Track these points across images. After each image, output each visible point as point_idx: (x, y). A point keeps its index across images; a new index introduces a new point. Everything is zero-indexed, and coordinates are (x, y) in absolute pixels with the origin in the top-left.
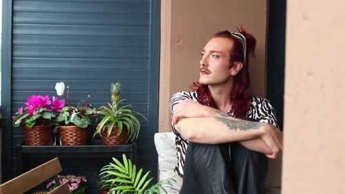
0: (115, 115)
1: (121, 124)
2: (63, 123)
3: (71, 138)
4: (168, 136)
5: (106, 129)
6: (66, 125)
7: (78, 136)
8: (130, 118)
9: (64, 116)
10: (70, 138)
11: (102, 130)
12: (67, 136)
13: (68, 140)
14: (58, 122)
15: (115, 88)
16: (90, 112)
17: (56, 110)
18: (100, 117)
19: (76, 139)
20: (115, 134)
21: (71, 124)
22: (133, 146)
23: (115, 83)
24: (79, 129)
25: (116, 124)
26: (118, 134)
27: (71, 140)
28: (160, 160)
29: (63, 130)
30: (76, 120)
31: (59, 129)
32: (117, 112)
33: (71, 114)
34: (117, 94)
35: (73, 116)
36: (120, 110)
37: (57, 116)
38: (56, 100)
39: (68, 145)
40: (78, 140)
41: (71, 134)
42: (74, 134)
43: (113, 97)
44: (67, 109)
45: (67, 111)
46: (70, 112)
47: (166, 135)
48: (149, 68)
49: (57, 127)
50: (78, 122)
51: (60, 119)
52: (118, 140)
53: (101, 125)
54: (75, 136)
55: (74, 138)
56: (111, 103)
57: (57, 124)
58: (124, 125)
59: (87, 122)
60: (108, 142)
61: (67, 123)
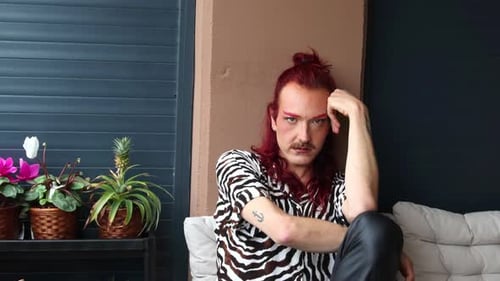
0: (121, 190)
1: (130, 205)
2: (35, 203)
3: (50, 227)
4: (207, 221)
5: (107, 214)
6: (41, 207)
7: (61, 224)
8: (145, 194)
9: (38, 191)
10: (47, 229)
11: (99, 215)
12: (43, 224)
13: (44, 230)
14: (28, 202)
15: (120, 146)
16: (80, 185)
17: (24, 180)
18: (97, 194)
19: (57, 230)
20: (120, 221)
21: (48, 205)
22: (150, 242)
23: (121, 138)
24: (61, 214)
25: (123, 205)
26: (126, 223)
27: (49, 231)
28: (192, 260)
29: (36, 215)
30: (57, 199)
31: (29, 213)
32: (124, 186)
33: (48, 188)
34: (124, 157)
35: (52, 191)
36: (128, 182)
37: (27, 189)
38: (24, 165)
39: (45, 238)
40: (61, 230)
41: (49, 222)
42: (54, 222)
43: (118, 160)
44: (42, 181)
45: (43, 184)
46: (48, 184)
47: (204, 220)
48: (176, 112)
49: (27, 210)
50: (60, 203)
51: (31, 196)
52: (124, 230)
53: (99, 206)
54: (56, 224)
55: (54, 227)
56: (115, 171)
57: (25, 205)
58: (134, 205)
59: (75, 202)
60: (110, 235)
61: (42, 202)
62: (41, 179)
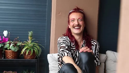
0: (30, 46)
2: (6, 49)
3: (10, 56)
4: (54, 55)
5: (26, 52)
8: (36, 47)
9: (7, 45)
11: (24, 52)
12: (8, 55)
13: (9, 56)
14: (4, 48)
15: (30, 33)
16: (19, 44)
17: (4, 42)
18: (23, 47)
19: (12, 56)
20: (29, 54)
21: (10, 49)
22: (37, 60)
23: (30, 31)
24: (13, 52)
25: (30, 50)
26: (31, 55)
27: (10, 57)
28: (49, 66)
29: (7, 52)
30: (12, 48)
31: (5, 51)
34: (31, 36)
35: (11, 46)
36: (32, 44)
37: (4, 45)
38: (4, 38)
39: (9, 59)
40: (13, 56)
41: (10, 54)
42: (11, 54)
43: (29, 37)
46: (10, 44)
47: (53, 55)
48: (46, 25)
49: (4, 51)
51: (6, 47)
52: (30, 57)
53: (24, 50)
54: (12, 55)
55: (11, 56)
56: (29, 40)
57: (4, 49)
58: (33, 50)
59: (17, 49)
60: (27, 58)
61: (8, 49)
62: (8, 42)
